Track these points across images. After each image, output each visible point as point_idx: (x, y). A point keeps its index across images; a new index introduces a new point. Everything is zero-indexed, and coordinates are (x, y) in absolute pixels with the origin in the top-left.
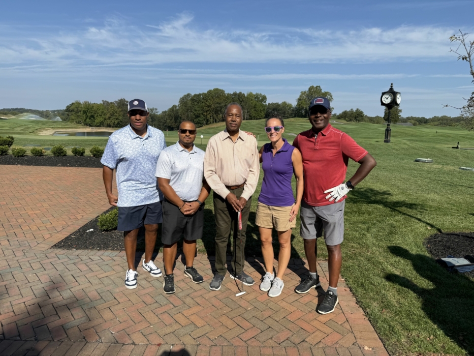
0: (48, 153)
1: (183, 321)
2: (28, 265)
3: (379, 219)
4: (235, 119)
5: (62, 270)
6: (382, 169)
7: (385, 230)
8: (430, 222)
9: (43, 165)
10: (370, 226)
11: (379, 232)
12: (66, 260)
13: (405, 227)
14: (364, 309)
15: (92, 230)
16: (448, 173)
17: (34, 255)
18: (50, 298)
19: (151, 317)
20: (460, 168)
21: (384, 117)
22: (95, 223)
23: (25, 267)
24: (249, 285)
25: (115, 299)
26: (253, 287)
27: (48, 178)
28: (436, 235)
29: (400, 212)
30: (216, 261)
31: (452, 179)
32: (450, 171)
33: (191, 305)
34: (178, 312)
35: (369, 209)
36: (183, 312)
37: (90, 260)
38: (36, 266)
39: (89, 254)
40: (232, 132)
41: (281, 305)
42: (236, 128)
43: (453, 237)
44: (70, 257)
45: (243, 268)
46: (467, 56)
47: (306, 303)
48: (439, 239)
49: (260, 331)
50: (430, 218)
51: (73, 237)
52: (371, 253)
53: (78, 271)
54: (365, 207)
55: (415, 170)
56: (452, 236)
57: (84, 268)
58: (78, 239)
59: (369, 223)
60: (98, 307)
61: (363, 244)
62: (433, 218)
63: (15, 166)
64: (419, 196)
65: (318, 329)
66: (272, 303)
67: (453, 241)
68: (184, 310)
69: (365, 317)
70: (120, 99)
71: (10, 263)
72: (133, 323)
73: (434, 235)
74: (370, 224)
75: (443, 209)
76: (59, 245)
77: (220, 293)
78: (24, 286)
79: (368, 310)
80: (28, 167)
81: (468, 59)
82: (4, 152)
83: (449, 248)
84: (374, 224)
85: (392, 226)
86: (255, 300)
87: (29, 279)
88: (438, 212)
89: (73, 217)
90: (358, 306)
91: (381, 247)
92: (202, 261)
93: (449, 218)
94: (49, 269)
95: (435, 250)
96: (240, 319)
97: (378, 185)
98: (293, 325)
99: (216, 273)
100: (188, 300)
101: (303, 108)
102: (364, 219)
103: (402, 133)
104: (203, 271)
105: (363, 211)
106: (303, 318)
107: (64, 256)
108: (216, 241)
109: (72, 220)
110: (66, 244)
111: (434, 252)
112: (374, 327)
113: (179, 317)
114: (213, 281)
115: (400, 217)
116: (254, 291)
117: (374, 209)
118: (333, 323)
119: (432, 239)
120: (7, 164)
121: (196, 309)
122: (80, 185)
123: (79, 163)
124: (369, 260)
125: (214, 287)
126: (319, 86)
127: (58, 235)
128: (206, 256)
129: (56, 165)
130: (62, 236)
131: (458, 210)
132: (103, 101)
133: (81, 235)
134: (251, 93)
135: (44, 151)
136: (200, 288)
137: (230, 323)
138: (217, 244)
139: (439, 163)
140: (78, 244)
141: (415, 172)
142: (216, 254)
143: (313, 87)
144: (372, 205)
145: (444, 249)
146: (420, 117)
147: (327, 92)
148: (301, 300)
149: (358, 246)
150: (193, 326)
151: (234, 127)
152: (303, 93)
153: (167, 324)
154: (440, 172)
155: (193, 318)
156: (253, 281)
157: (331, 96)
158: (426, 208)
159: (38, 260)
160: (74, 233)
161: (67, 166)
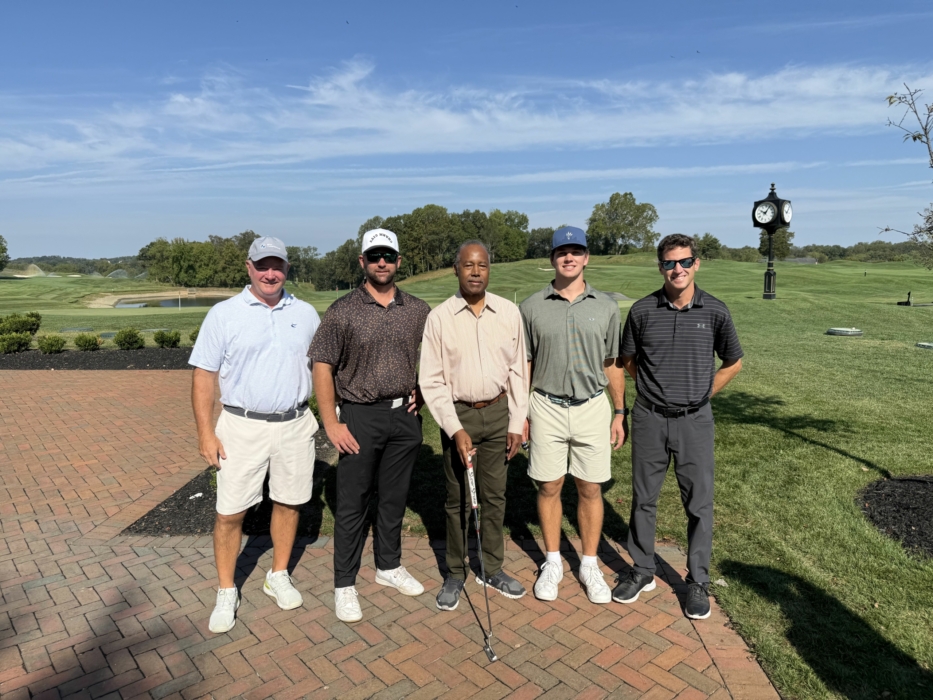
0: (109, 343)
1: (388, 675)
2: (78, 571)
3: (764, 454)
4: (479, 271)
5: (144, 579)
6: (763, 353)
7: (777, 476)
8: (867, 457)
9: (100, 368)
10: (748, 469)
11: (765, 480)
12: (152, 557)
13: (818, 468)
14: (746, 638)
15: (199, 495)
16: (893, 357)
17: (88, 549)
18: (123, 637)
19: (322, 667)
20: (917, 345)
21: (760, 249)
22: (205, 480)
23: (71, 575)
24: (514, 597)
25: (251, 633)
26: (522, 602)
27: (110, 394)
28: (879, 482)
29: (805, 440)
30: (448, 550)
31: (902, 367)
32: (897, 351)
33: (403, 642)
34: (376, 657)
35: (743, 435)
36: (387, 657)
37: (198, 556)
38: (94, 571)
39: (197, 544)
40: (472, 297)
41: (581, 635)
42: (480, 290)
43: (913, 487)
44: (158, 550)
45: (501, 564)
46: (922, 132)
47: (629, 629)
48: (887, 490)
49: (541, 691)
50: (864, 448)
51: (163, 510)
52: (752, 524)
53: (177, 579)
54: (735, 430)
55: (827, 352)
56: (911, 484)
57: (186, 572)
58: (173, 514)
59: (744, 463)
60: (218, 650)
61: (736, 506)
62: (871, 449)
63: (44, 371)
64: (840, 404)
65: (657, 683)
66: (561, 631)
67: (914, 494)
68: (388, 652)
69: (749, 654)
70: (243, 232)
71: (42, 568)
72: (289, 683)
73: (875, 484)
74: (748, 464)
75: (890, 429)
76: (136, 528)
77: (457, 614)
78: (71, 614)
79: (754, 640)
80: (71, 372)
81: (924, 139)
82: (23, 345)
83: (908, 508)
84: (756, 465)
85: (791, 468)
86: (527, 628)
87: (79, 598)
88: (879, 436)
89: (163, 470)
90: (734, 632)
91: (773, 511)
92: (418, 552)
93: (903, 446)
94: (118, 578)
95: (880, 514)
96: (500, 666)
97: (758, 384)
98: (607, 675)
99: (449, 574)
100: (395, 632)
101: (600, 236)
102: (734, 455)
103: (797, 277)
104: (422, 571)
105: (732, 439)
106: (625, 660)
107: (146, 549)
108: (448, 511)
109: (161, 477)
110: (150, 524)
111: (878, 518)
112: (767, 675)
113: (379, 667)
114: (443, 591)
115: (805, 449)
116: (526, 608)
117: (753, 433)
118: (686, 669)
119: (871, 491)
120: (30, 369)
121: (411, 650)
122: (173, 405)
123: (168, 362)
124: (749, 538)
125: (445, 604)
126: (630, 194)
127: (133, 506)
128: (425, 540)
129: (124, 367)
130: (141, 510)
131: (919, 431)
132: (210, 237)
133: (180, 507)
134: (498, 211)
135: (100, 340)
136: (418, 607)
137: (481, 678)
138: (449, 517)
139: (874, 337)
140: (174, 524)
141: (829, 356)
142: (448, 537)
143: (617, 194)
144: (749, 426)
145: (898, 511)
146: (831, 244)
147: (647, 204)
148: (620, 625)
149: (727, 511)
150: (408, 684)
151: (478, 286)
152: (599, 208)
153: (356, 682)
154: (878, 353)
155: (407, 668)
156: (523, 590)
157: (654, 212)
158: (855, 429)
159: (97, 559)
160: (165, 502)
161: (145, 368)
